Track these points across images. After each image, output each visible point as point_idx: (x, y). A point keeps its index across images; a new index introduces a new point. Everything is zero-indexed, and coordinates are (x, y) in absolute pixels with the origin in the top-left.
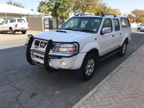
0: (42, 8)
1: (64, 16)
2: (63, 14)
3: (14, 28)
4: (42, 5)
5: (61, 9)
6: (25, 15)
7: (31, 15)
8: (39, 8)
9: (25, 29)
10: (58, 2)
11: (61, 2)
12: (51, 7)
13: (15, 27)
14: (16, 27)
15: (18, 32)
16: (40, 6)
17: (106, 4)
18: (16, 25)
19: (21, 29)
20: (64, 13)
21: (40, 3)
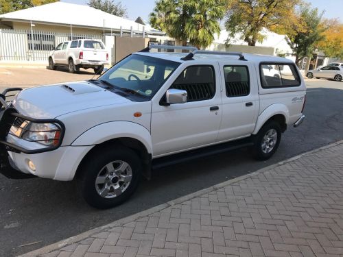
0: (160, 16)
1: (201, 38)
2: (198, 34)
3: (76, 61)
4: (160, 8)
5: (195, 22)
6: (113, 32)
7: (124, 32)
8: (153, 14)
9: (100, 63)
10: (189, 4)
11: (197, 5)
12: (172, 15)
13: (78, 59)
14: (80, 58)
15: (86, 68)
16: (156, 10)
17: (319, 13)
18: (81, 54)
19: (91, 63)
20: (200, 31)
21: (158, 4)
